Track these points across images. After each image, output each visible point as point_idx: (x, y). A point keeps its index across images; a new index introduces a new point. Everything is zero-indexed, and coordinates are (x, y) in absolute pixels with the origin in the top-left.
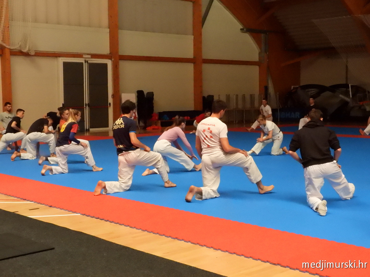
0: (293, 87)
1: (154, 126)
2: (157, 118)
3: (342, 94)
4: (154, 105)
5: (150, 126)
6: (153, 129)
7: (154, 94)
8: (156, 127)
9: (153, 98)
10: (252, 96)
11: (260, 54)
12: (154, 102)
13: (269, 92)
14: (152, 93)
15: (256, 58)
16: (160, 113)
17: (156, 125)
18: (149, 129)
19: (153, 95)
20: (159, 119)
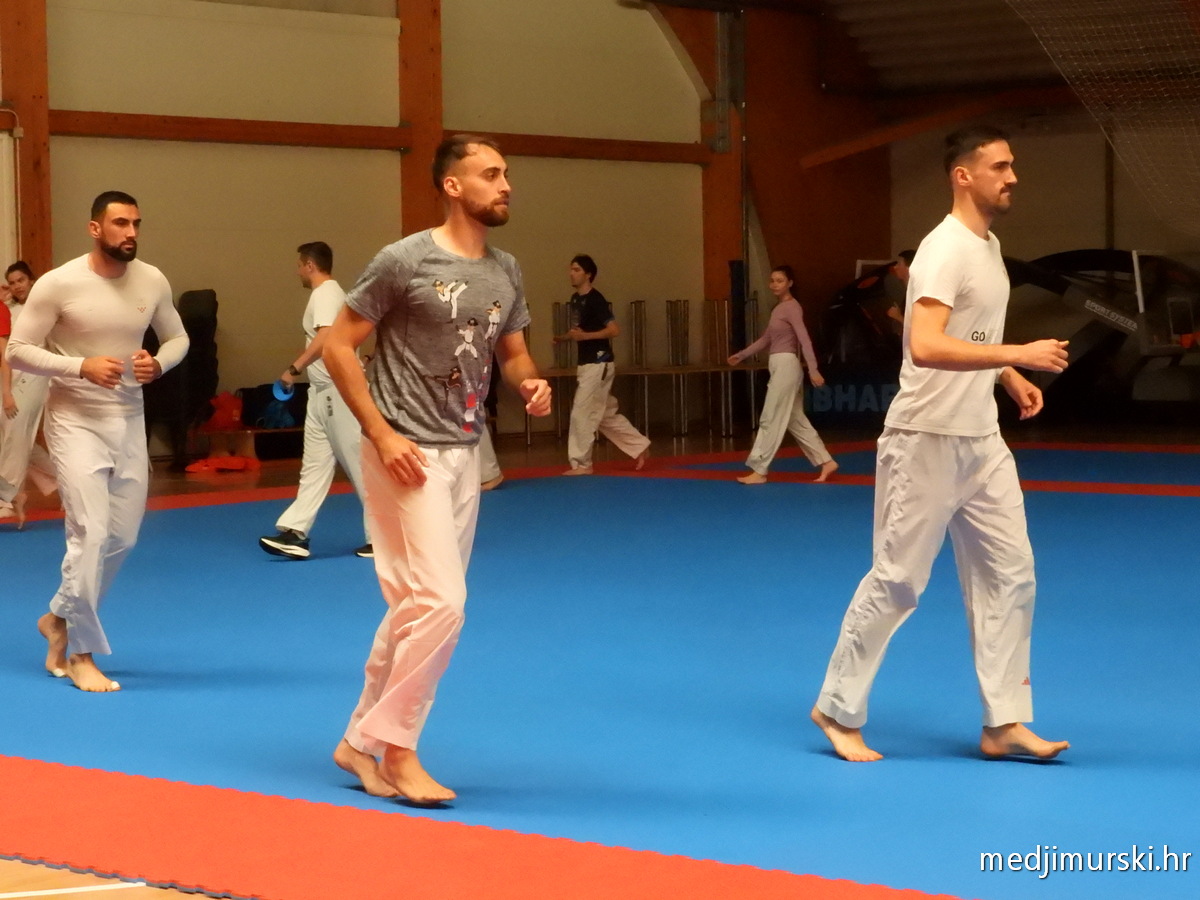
0: (864, 268)
1: (223, 458)
2: (236, 415)
3: (1093, 296)
4: (220, 355)
5: (203, 455)
6: (221, 471)
7: (218, 299)
8: (236, 462)
9: (215, 321)
10: (677, 312)
11: (706, 105)
12: (218, 339)
13: (751, 290)
14: (211, 294)
15: (687, 128)
16: (247, 393)
17: (232, 453)
18: (200, 471)
19: (215, 304)
20: (248, 420)
